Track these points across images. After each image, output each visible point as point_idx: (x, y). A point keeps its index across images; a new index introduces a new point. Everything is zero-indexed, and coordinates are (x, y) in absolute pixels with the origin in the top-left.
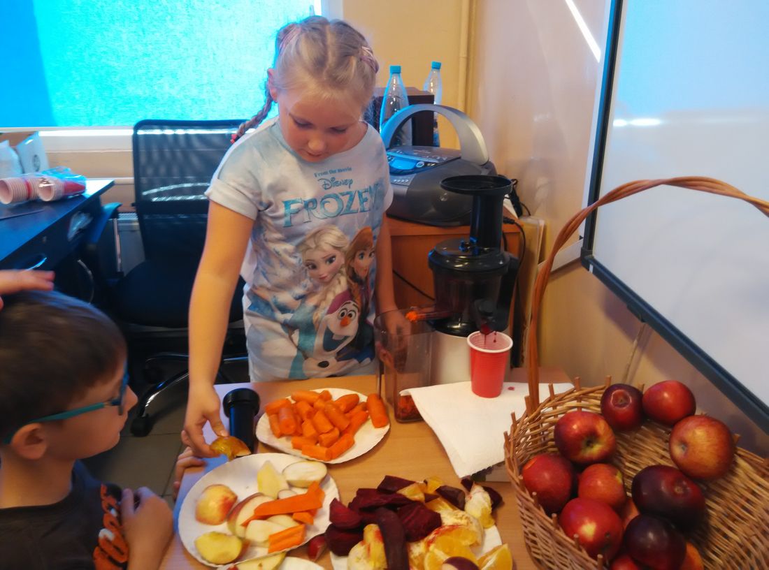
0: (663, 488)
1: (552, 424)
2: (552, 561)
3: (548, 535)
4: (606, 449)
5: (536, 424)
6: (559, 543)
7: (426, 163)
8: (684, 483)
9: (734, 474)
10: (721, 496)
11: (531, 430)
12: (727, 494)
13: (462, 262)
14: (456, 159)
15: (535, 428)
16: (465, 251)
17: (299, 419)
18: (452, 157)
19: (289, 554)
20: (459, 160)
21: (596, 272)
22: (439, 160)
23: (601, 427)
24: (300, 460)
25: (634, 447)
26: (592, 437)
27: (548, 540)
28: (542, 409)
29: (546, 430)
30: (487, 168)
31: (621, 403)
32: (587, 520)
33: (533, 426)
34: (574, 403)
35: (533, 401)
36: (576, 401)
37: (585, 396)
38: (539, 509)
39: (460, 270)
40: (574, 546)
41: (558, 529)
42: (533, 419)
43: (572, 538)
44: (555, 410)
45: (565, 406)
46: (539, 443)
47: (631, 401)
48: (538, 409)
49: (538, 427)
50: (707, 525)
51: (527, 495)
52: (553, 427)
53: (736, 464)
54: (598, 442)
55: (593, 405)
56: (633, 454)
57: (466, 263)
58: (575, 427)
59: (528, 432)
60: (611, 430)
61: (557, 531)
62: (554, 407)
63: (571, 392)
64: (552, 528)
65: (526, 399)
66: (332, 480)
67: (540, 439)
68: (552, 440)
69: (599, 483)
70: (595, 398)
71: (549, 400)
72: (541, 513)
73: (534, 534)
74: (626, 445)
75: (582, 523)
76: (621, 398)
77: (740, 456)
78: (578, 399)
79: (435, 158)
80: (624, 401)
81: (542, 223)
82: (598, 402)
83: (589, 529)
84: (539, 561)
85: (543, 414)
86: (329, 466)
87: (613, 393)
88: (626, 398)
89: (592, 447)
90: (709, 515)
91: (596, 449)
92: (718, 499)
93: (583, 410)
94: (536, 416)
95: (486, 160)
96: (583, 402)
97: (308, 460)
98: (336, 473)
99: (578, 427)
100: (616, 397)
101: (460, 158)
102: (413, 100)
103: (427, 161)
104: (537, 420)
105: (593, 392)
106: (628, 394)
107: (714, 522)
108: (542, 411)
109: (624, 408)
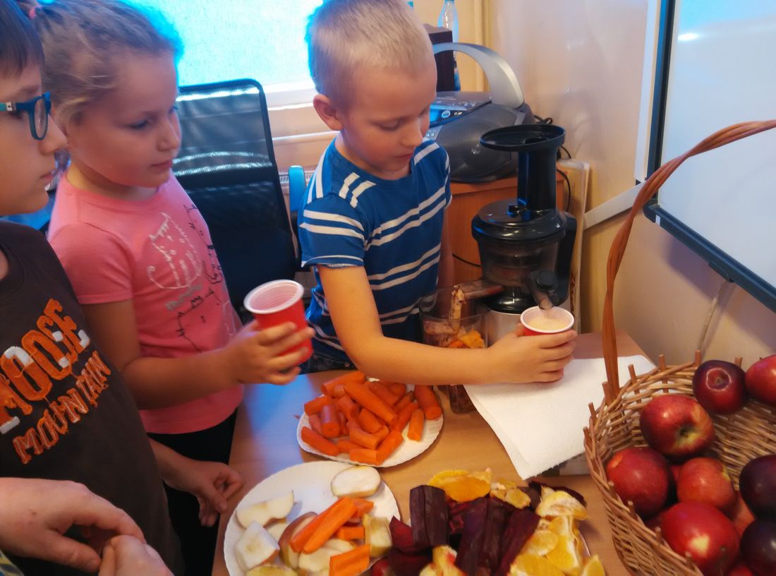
1: (635, 410)
2: (652, 572)
3: (649, 547)
4: (704, 438)
5: (617, 413)
6: (664, 558)
7: (452, 112)
11: (612, 420)
13: (511, 229)
14: (485, 105)
15: (616, 418)
16: (514, 216)
17: (342, 418)
18: (481, 102)
20: (490, 105)
21: (663, 224)
22: (466, 107)
23: (697, 412)
24: (349, 466)
25: (734, 430)
26: (686, 424)
27: (648, 552)
28: (623, 394)
29: (630, 418)
30: (522, 111)
31: (718, 384)
32: (695, 531)
33: (613, 415)
34: (659, 384)
35: (612, 387)
36: (661, 382)
37: (672, 375)
38: (636, 519)
39: (510, 240)
40: (684, 564)
41: (663, 544)
42: (614, 407)
43: (683, 555)
44: (638, 395)
45: (649, 389)
46: (622, 434)
47: (731, 381)
48: (619, 397)
49: (620, 416)
51: (620, 503)
52: (637, 414)
54: (694, 431)
55: (683, 384)
56: (733, 438)
57: (516, 232)
58: (665, 415)
59: (609, 422)
60: (708, 415)
61: (662, 546)
62: (637, 391)
63: (655, 373)
64: (655, 543)
65: (604, 385)
66: (387, 489)
67: (623, 430)
68: (636, 428)
69: (703, 482)
70: (685, 377)
71: (631, 384)
72: (640, 524)
73: (628, 543)
74: (724, 429)
75: (691, 536)
76: (718, 378)
78: (664, 379)
79: (462, 105)
80: (722, 381)
81: (587, 167)
82: (690, 382)
83: (701, 543)
84: (634, 569)
85: (625, 401)
86: (381, 470)
87: (708, 373)
88: (725, 377)
89: (687, 437)
91: (692, 439)
93: (671, 392)
94: (617, 404)
95: (522, 102)
96: (669, 382)
97: (357, 465)
98: (390, 477)
99: (670, 415)
100: (712, 377)
101: (490, 102)
103: (453, 109)
104: (619, 409)
105: (680, 370)
106: (726, 372)
108: (623, 397)
109: (724, 390)
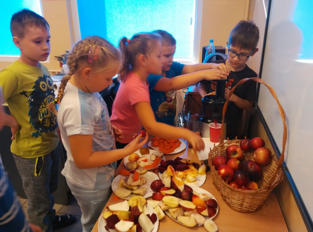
0: (249, 166)
4: (239, 156)
5: (222, 148)
8: (255, 165)
9: (271, 165)
10: (267, 171)
12: (268, 170)
13: (211, 101)
19: (149, 171)
23: (238, 150)
26: (235, 152)
32: (223, 169)
33: (220, 148)
36: (235, 143)
37: (238, 142)
39: (210, 104)
42: (221, 146)
44: (228, 145)
45: (232, 144)
46: (222, 153)
47: (247, 143)
50: (262, 179)
53: (272, 162)
54: (237, 154)
57: (213, 102)
58: (231, 149)
59: (219, 150)
60: (242, 151)
61: (215, 171)
69: (232, 163)
71: (227, 142)
76: (245, 142)
77: (274, 160)
83: (223, 171)
85: (224, 146)
87: (243, 141)
89: (235, 155)
90: (263, 177)
91: (236, 156)
92: (266, 172)
96: (237, 144)
102: (217, 51)
104: (222, 147)
106: (247, 141)
107: (265, 179)
